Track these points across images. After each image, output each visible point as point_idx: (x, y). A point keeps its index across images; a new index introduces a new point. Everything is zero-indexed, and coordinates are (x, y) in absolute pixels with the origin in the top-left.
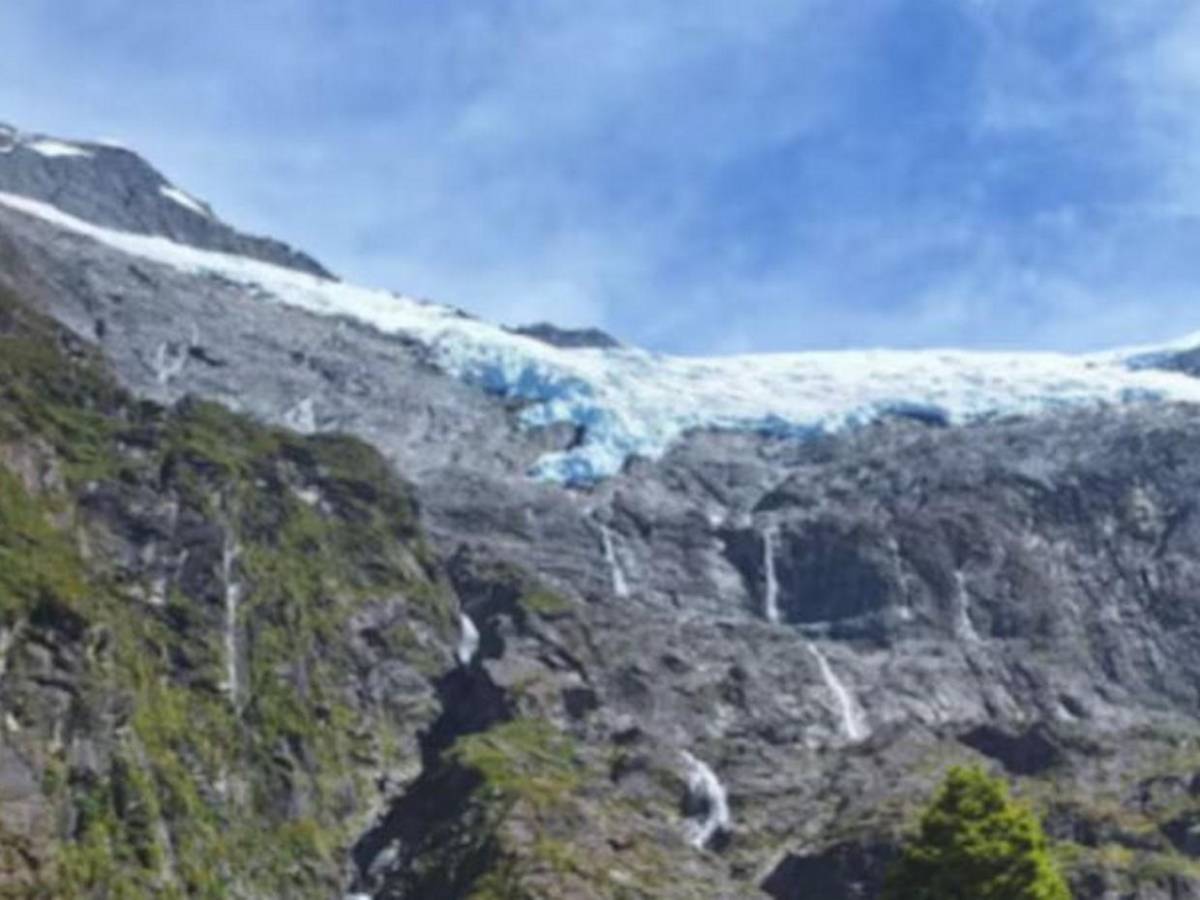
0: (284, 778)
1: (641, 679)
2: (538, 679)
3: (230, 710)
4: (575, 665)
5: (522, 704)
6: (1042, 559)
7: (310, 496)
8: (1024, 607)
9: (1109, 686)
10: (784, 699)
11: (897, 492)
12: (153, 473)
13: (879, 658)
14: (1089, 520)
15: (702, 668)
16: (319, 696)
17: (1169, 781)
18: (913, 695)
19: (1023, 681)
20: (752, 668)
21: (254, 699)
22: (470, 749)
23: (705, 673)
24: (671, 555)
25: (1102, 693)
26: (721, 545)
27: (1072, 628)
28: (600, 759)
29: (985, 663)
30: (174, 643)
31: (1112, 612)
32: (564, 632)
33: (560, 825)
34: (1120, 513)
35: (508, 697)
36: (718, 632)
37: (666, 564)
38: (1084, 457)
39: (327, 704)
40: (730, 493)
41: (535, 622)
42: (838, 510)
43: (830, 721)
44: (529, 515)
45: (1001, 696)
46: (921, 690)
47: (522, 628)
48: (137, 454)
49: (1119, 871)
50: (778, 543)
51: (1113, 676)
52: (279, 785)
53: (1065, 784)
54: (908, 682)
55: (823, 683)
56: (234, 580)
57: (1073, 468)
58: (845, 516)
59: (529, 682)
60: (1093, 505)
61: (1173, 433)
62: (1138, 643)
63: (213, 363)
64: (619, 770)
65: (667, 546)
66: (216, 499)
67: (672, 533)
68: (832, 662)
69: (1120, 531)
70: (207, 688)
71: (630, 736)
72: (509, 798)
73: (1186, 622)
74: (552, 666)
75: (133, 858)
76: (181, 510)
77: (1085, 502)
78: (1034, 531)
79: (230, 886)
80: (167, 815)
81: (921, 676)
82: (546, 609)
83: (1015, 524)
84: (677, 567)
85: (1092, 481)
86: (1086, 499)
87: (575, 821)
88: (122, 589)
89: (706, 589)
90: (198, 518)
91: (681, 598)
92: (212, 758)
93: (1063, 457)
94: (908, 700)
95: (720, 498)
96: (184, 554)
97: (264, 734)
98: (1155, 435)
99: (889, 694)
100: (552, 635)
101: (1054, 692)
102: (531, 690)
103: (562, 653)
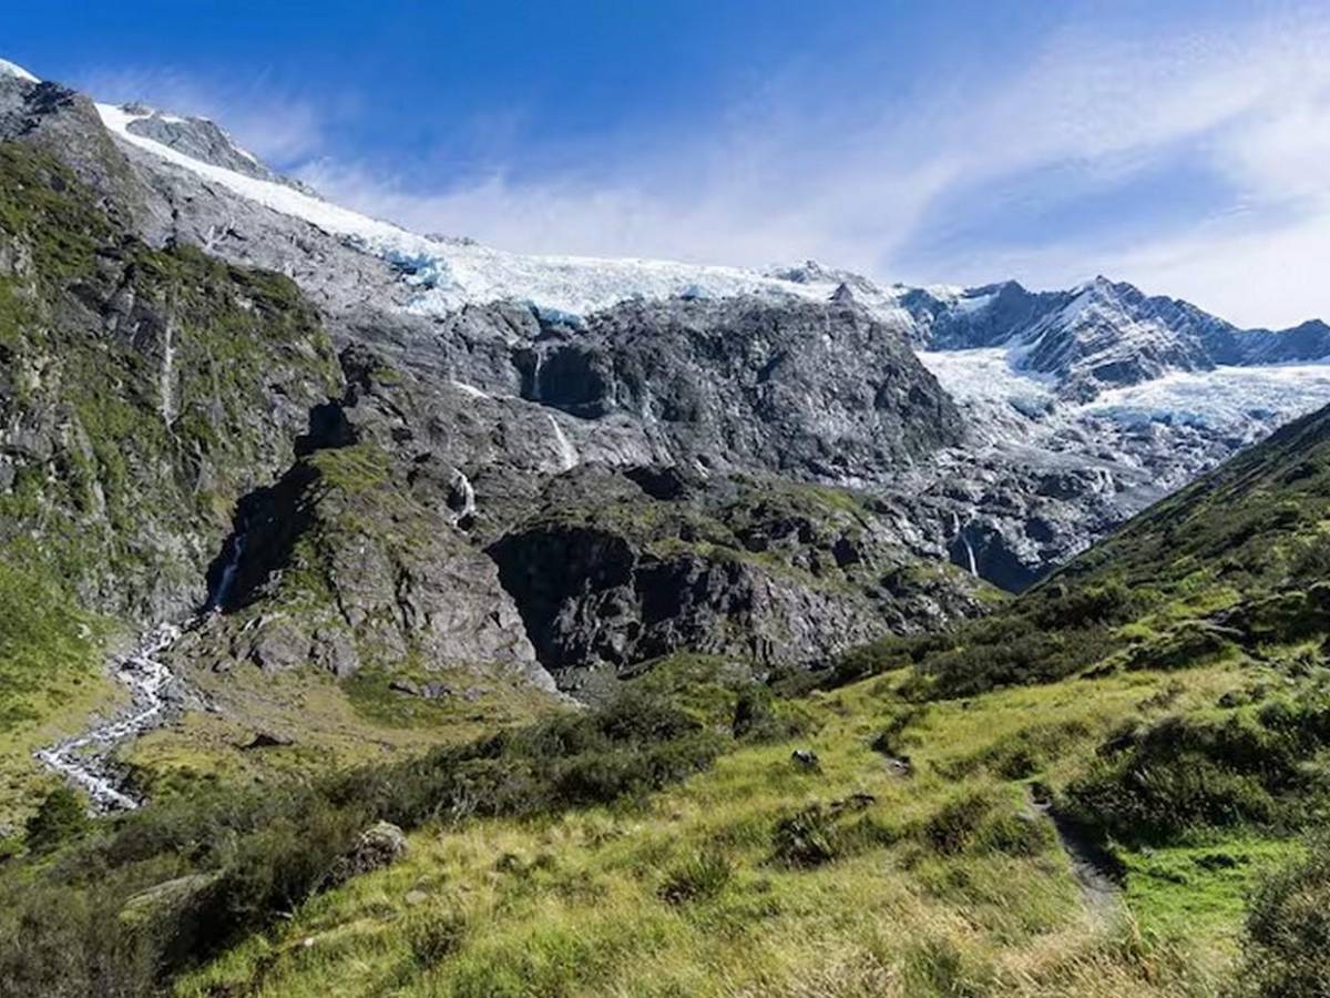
0: (195, 465)
1: (441, 426)
2: (376, 421)
3: (163, 421)
4: (399, 414)
5: (364, 434)
6: (698, 378)
7: (247, 305)
8: (683, 403)
9: (729, 452)
10: (527, 445)
11: (616, 333)
12: (119, 275)
13: (593, 425)
14: (726, 359)
15: (481, 422)
16: (234, 419)
17: (744, 507)
18: (610, 449)
19: (676, 444)
20: (511, 426)
21: (180, 418)
22: (320, 458)
23: (482, 425)
24: (484, 360)
25: (724, 456)
26: (510, 355)
27: (711, 418)
28: (404, 469)
29: (655, 432)
30: (128, 379)
31: (734, 411)
32: (396, 395)
33: (360, 505)
34: (745, 355)
35: (355, 430)
36: (495, 403)
37: (480, 366)
38: (726, 322)
39: (239, 425)
40: (522, 329)
41: (376, 387)
42: (582, 342)
43: (556, 458)
44: (406, 334)
45: (662, 452)
46: (614, 446)
47: (368, 391)
48: (108, 263)
49: (702, 557)
50: (546, 358)
51: (731, 446)
52: (192, 469)
53: (683, 504)
54: (606, 440)
55: (555, 437)
56: (173, 345)
57: (721, 328)
58: (584, 345)
59: (371, 422)
60: (730, 349)
61: (779, 310)
62: (749, 429)
63: (240, 238)
64: (412, 476)
65: (483, 356)
66: (161, 295)
67: (485, 348)
68: (561, 425)
69: (744, 364)
70: (147, 407)
71: (424, 458)
72: (331, 486)
73: (777, 419)
74: (386, 413)
75: (71, 504)
76: (136, 300)
77: (726, 347)
78: (694, 362)
79: (145, 526)
80: (103, 481)
81: (614, 437)
82: (385, 381)
83: (684, 356)
84: (487, 369)
85: (730, 335)
86: (726, 344)
87: (370, 503)
88: (92, 344)
89: (502, 381)
90: (148, 305)
91: (487, 386)
92: (147, 449)
93: (716, 320)
94: (605, 451)
95: (516, 331)
96: (137, 326)
97: (183, 437)
98: (768, 311)
99: (593, 446)
100: (387, 395)
101: (696, 453)
102: (370, 427)
103: (393, 408)
